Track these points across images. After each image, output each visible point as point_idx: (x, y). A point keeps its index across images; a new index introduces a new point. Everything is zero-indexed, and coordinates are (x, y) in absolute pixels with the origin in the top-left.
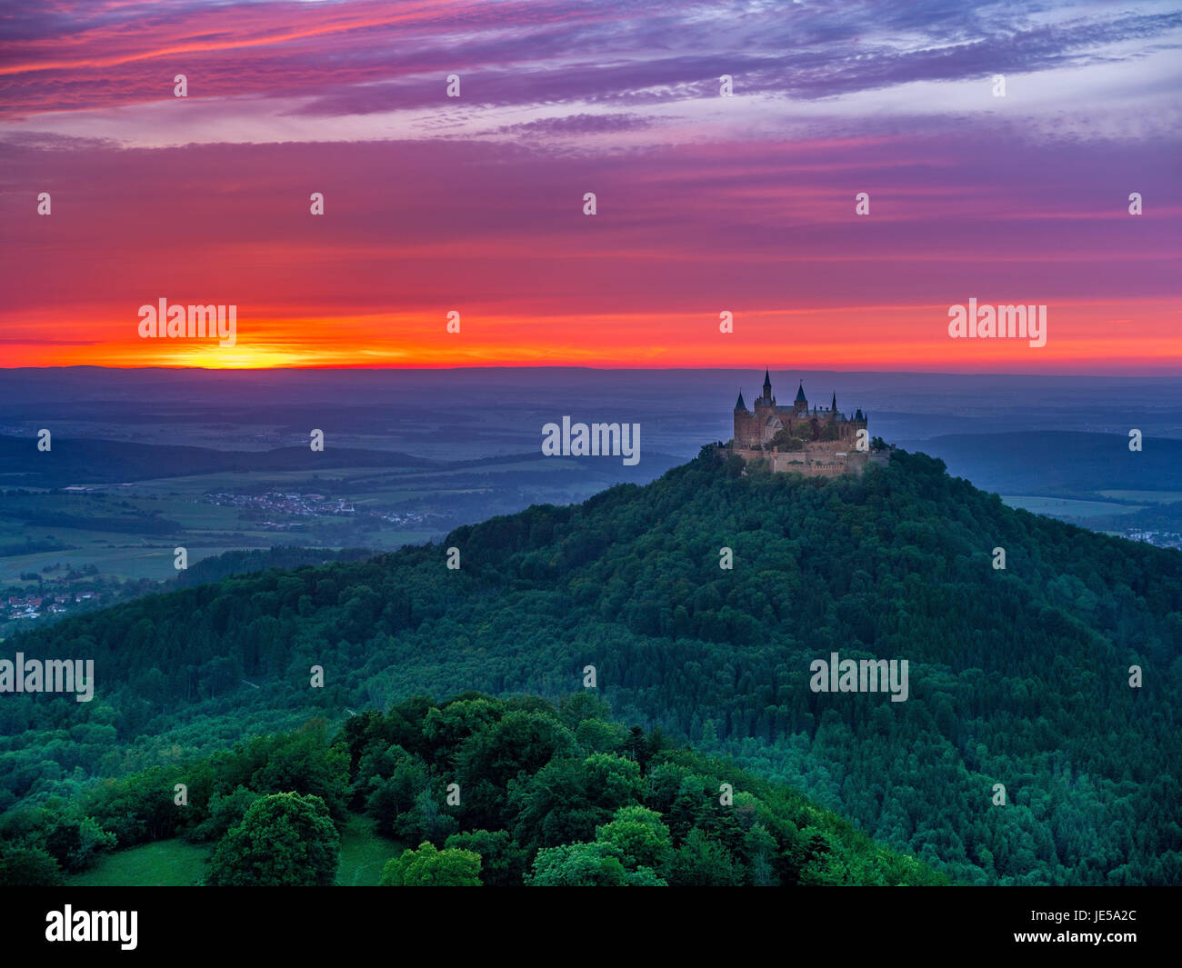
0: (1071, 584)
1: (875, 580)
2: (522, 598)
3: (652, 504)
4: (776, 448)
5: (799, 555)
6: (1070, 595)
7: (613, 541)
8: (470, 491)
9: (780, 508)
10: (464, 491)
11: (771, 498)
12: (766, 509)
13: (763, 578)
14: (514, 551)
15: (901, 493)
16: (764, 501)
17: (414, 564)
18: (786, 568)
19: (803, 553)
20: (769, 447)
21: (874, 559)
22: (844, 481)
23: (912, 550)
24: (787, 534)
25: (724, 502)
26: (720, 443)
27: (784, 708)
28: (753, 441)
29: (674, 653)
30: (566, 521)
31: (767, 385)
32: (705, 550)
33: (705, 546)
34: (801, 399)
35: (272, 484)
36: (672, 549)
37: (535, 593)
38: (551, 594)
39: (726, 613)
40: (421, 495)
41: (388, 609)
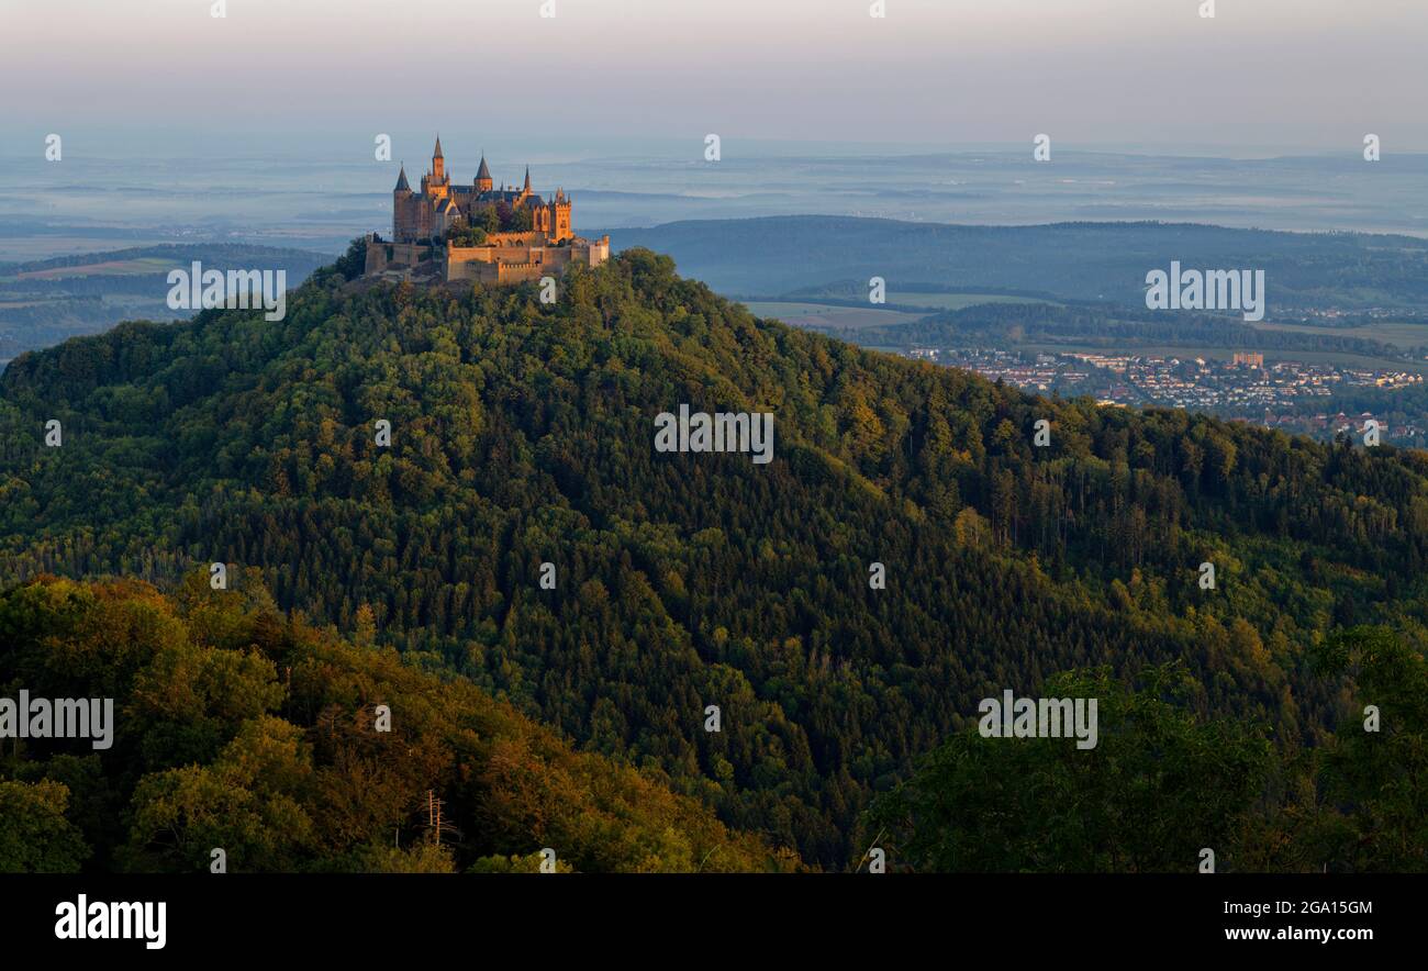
1: (582, 416)
2: (110, 447)
4: (451, 241)
5: (482, 386)
7: (231, 370)
12: (438, 324)
14: (99, 385)
19: (487, 382)
20: (441, 241)
24: (466, 357)
26: (376, 236)
27: (462, 587)
28: (421, 233)
29: (318, 518)
30: (168, 345)
31: (438, 157)
32: (359, 380)
33: (357, 375)
34: (482, 174)
36: (312, 380)
37: (129, 440)
38: (151, 441)
39: (386, 463)
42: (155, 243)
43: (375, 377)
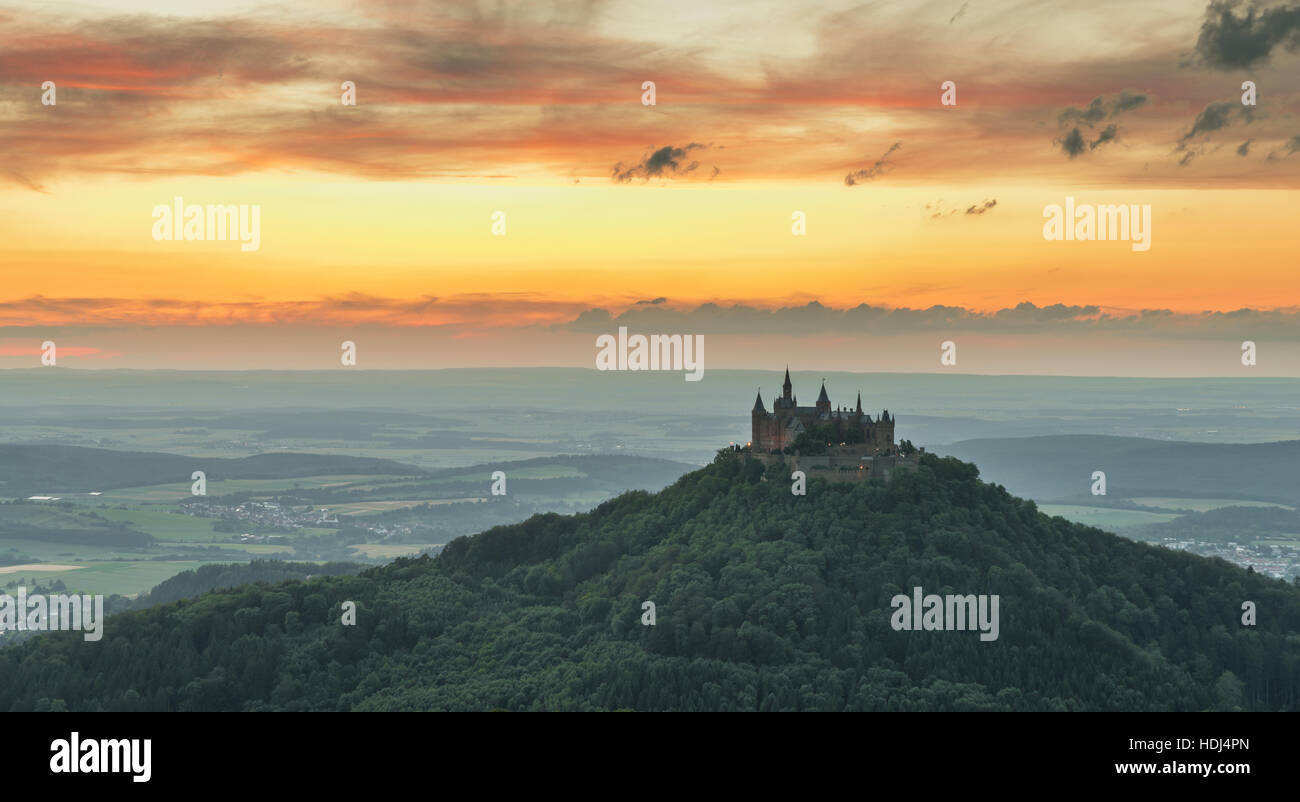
0: (1111, 596)
2: (525, 615)
3: (665, 513)
4: (797, 452)
5: (824, 567)
6: (1109, 607)
7: (623, 553)
8: (463, 501)
9: (803, 516)
10: (456, 501)
11: (793, 506)
12: (786, 518)
13: (786, 592)
14: (517, 564)
15: (931, 500)
16: (785, 510)
17: (408, 577)
18: (809, 581)
19: (827, 564)
20: (789, 451)
21: (903, 571)
22: (871, 487)
23: (945, 561)
24: (810, 545)
25: (742, 510)
26: (738, 447)
28: (772, 444)
29: (691, 673)
30: (572, 532)
31: (787, 386)
32: (723, 562)
33: (723, 559)
34: (823, 400)
35: (250, 493)
36: (687, 562)
37: (541, 610)
38: (557, 610)
39: (746, 629)
40: (410, 505)
41: (381, 627)
42: (556, 454)
43: (737, 560)
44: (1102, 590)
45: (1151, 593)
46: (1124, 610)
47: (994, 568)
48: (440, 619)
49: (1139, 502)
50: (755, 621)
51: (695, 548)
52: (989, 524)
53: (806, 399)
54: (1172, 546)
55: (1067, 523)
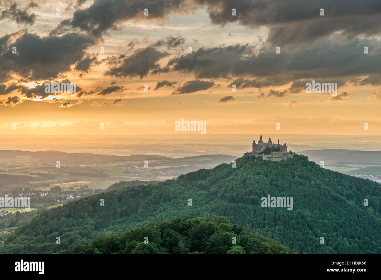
0: (341, 188)
1: (290, 188)
2: (197, 193)
4: (264, 154)
5: (270, 182)
6: (341, 191)
7: (221, 178)
8: (182, 166)
9: (265, 169)
11: (263, 167)
13: (261, 188)
14: (196, 181)
15: (297, 165)
16: (261, 168)
17: (169, 184)
18: (267, 185)
19: (271, 181)
20: (262, 153)
21: (290, 182)
22: (282, 162)
23: (300, 180)
24: (267, 176)
25: (250, 167)
26: (249, 152)
27: (267, 221)
28: (258, 152)
29: (238, 207)
30: (209, 173)
31: (261, 137)
32: (246, 180)
33: (246, 179)
34: (270, 141)
35: (131, 164)
36: (237, 180)
37: (201, 192)
38: (206, 192)
39: (252, 197)
40: (170, 167)
41: (163, 196)
42: (205, 154)
43: (249, 180)
44: (339, 187)
45: (351, 187)
46: (344, 192)
47: (312, 182)
48: (177, 194)
49: (348, 165)
50: (254, 195)
51: (239, 177)
52: (311, 171)
53: (266, 141)
54: (356, 176)
55: (330, 171)
